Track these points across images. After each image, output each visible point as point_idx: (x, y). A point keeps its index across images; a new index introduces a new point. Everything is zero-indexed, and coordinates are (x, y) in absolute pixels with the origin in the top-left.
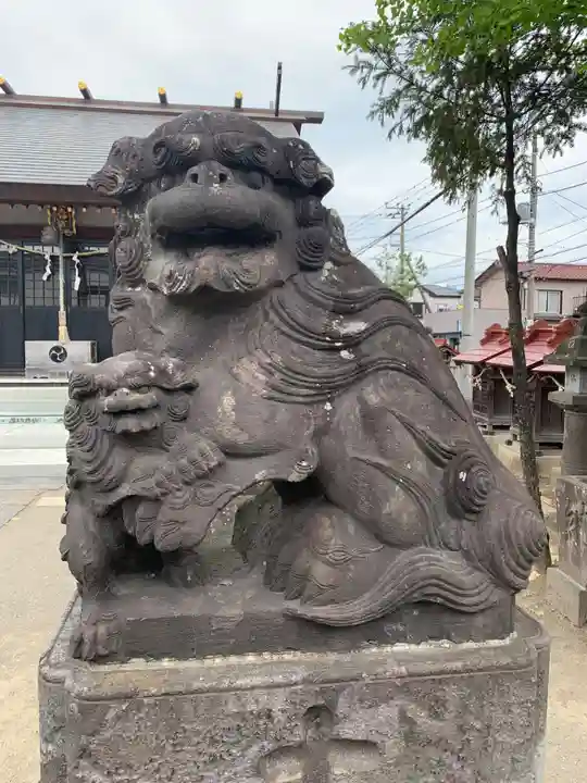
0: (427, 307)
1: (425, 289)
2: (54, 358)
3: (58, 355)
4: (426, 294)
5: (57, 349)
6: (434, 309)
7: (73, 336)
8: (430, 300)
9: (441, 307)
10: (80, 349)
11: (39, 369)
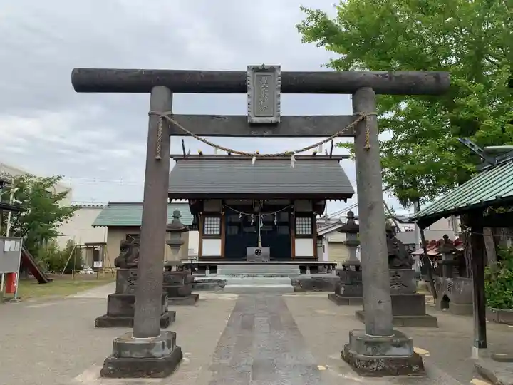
0: (398, 228)
1: (396, 219)
2: (257, 253)
3: (258, 252)
4: (397, 222)
5: (258, 250)
6: (403, 230)
7: (263, 246)
8: (400, 225)
9: (406, 228)
10: (266, 251)
11: (252, 258)
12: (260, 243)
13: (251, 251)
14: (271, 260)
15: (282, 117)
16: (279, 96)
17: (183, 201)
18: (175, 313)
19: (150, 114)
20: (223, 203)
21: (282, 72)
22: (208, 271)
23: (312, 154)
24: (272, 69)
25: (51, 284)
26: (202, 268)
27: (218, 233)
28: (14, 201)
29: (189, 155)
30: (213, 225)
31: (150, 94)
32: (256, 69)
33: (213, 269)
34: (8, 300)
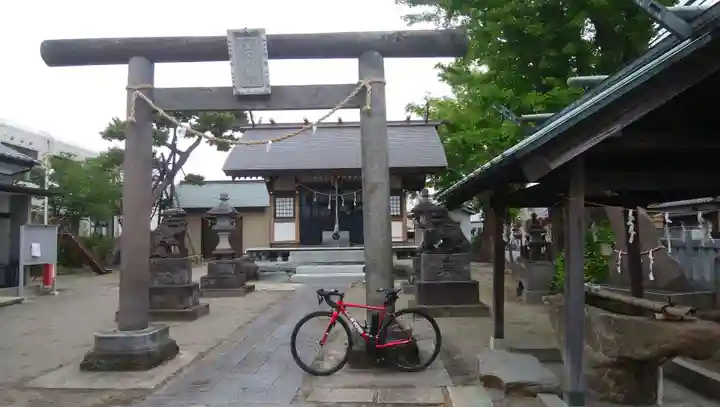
2: (334, 238)
5: (335, 234)
10: (345, 235)
11: (328, 244)
12: (337, 226)
13: (327, 235)
14: (351, 245)
15: (273, 88)
16: (266, 63)
17: (260, 178)
18: (208, 306)
19: (128, 89)
20: (296, 180)
21: (267, 36)
22: (279, 259)
23: (405, 119)
24: (256, 33)
25: (109, 275)
26: (272, 256)
27: (292, 215)
28: (50, 184)
29: (259, 124)
30: (286, 207)
31: (127, 66)
32: (237, 34)
33: (285, 255)
34: (47, 293)
